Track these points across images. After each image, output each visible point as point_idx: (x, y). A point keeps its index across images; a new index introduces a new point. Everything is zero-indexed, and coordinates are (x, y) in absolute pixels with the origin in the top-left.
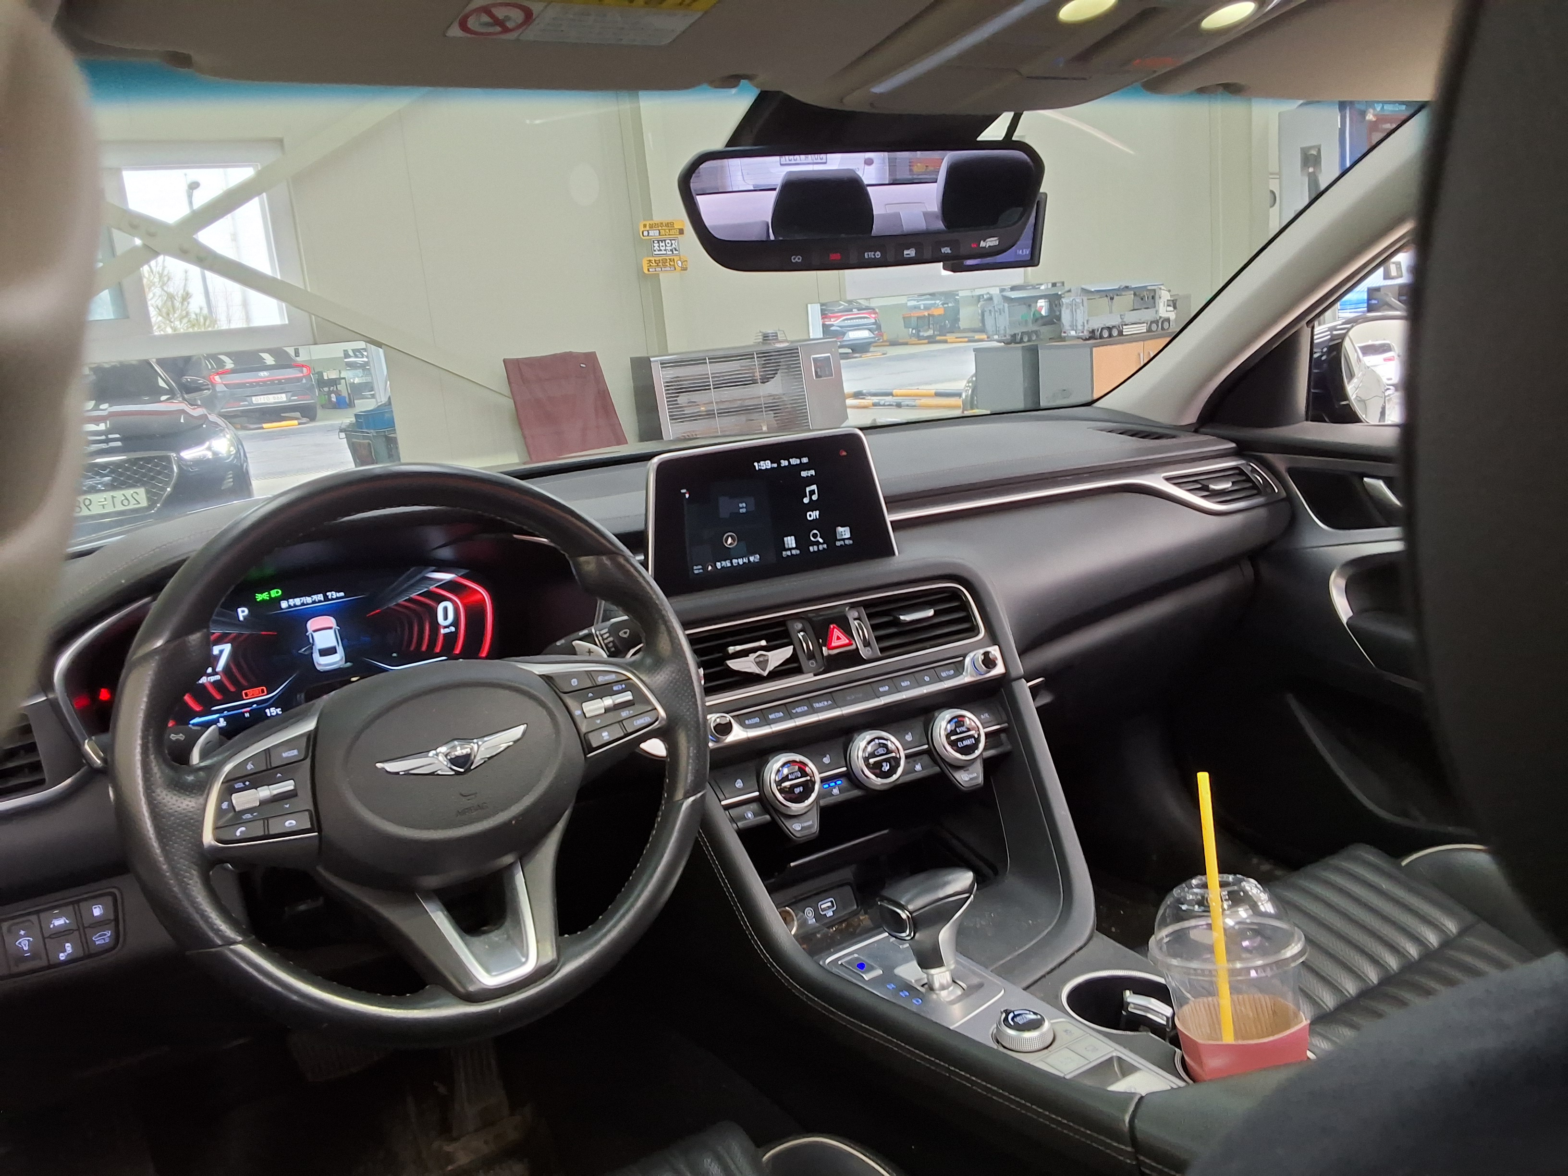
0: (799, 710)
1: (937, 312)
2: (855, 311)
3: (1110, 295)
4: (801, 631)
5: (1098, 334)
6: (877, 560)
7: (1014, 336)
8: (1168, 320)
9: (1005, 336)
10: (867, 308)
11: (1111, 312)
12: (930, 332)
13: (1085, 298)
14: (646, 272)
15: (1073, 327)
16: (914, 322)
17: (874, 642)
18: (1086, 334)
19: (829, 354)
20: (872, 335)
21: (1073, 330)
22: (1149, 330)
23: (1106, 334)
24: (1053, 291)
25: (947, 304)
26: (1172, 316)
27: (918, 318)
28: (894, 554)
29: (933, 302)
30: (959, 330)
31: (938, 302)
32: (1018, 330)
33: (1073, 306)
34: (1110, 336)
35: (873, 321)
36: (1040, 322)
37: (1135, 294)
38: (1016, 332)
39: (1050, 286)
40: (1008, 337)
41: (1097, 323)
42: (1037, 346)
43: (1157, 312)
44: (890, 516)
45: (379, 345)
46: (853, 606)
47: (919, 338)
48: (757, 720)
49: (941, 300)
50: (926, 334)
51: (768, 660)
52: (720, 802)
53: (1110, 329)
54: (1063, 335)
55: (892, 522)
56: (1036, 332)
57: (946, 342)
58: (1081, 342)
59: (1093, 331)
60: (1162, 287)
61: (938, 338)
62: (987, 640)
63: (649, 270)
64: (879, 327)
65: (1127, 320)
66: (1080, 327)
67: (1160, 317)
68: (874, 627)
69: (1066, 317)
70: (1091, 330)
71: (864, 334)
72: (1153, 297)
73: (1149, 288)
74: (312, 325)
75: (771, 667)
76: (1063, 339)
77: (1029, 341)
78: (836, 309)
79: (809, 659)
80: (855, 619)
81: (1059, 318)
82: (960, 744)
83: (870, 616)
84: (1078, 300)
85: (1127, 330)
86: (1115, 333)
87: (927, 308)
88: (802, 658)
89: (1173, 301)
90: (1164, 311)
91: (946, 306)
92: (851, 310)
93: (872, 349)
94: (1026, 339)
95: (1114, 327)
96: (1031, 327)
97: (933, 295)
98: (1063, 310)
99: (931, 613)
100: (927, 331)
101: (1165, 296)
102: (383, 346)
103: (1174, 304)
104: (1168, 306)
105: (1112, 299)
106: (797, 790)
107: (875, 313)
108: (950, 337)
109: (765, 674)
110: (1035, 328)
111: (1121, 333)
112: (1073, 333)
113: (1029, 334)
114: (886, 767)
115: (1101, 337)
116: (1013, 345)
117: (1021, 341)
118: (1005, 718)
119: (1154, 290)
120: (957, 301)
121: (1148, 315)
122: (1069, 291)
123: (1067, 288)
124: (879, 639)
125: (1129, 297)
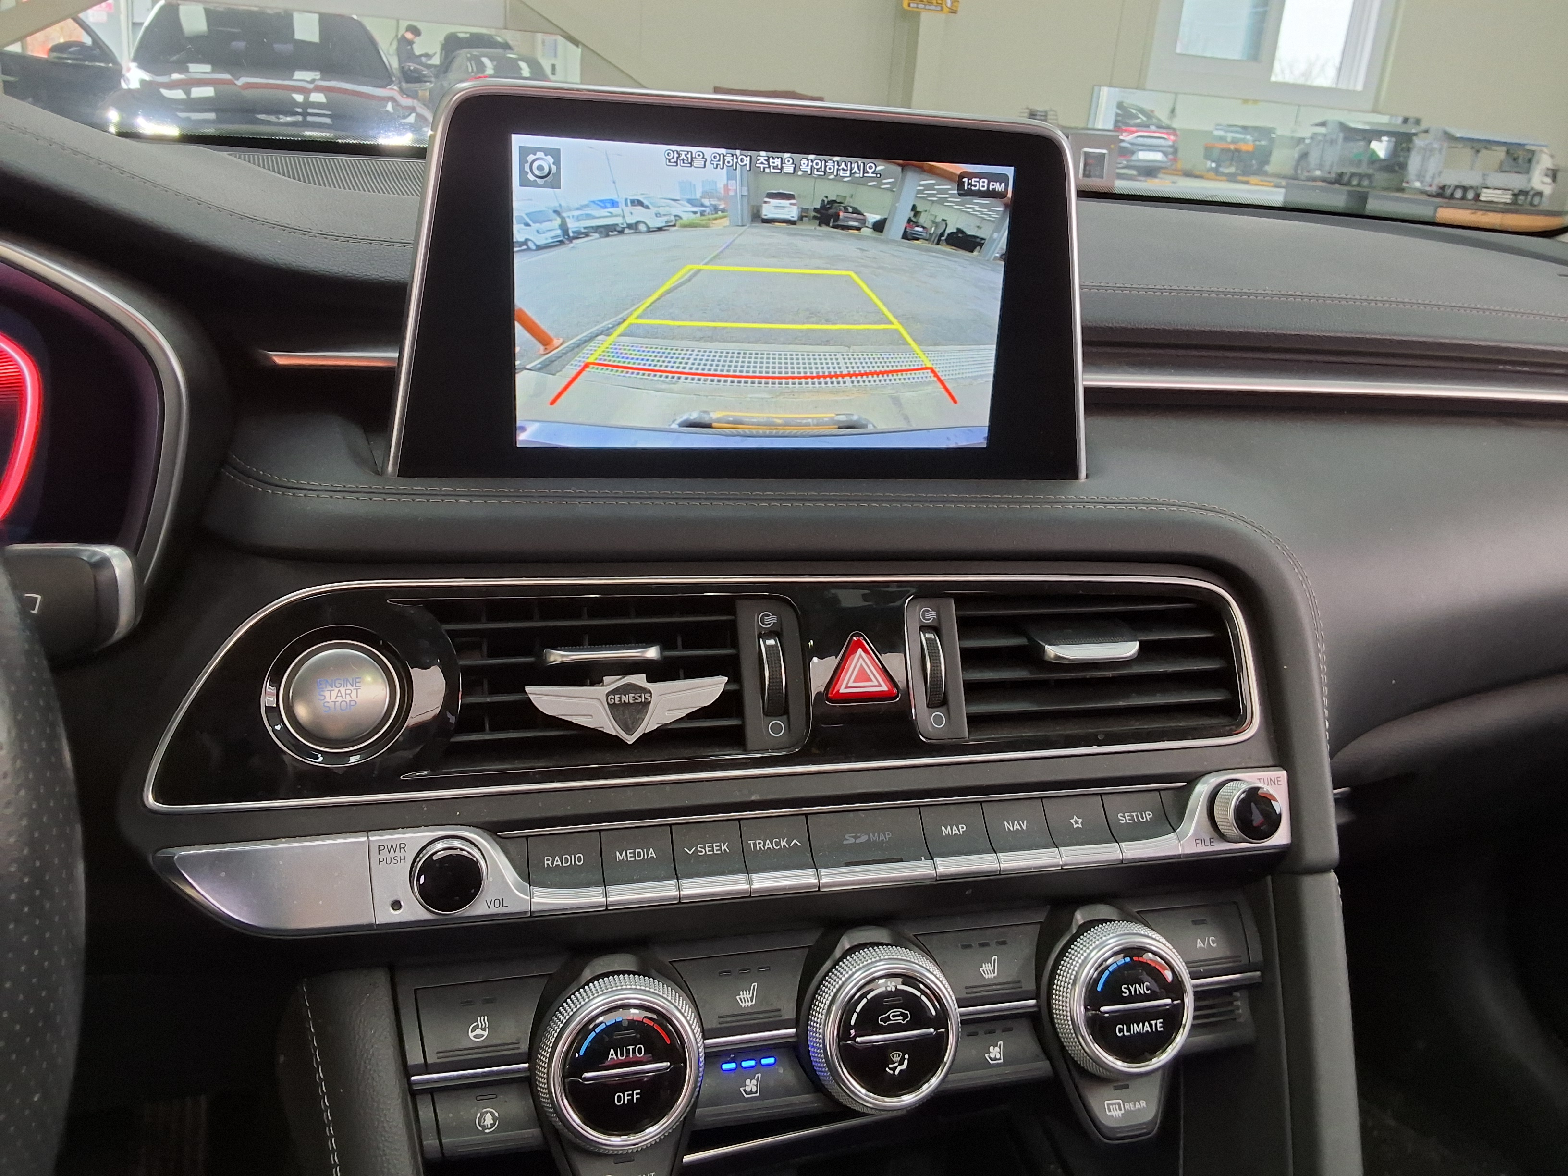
0: (705, 850)
1: (1244, 147)
2: (1153, 128)
3: (1478, 146)
4: (771, 634)
5: (1448, 192)
6: (1024, 483)
7: (1341, 175)
8: (1540, 194)
9: (1330, 173)
10: (1168, 127)
11: (1472, 168)
12: (1232, 170)
13: (1446, 145)
14: (905, 6)
15: (1420, 177)
16: (1216, 153)
17: (958, 696)
18: (1434, 189)
19: (1105, 151)
20: (1165, 159)
21: (1418, 180)
22: (1514, 202)
23: (1458, 194)
24: (1405, 129)
25: (1259, 141)
26: (1547, 190)
27: (1222, 150)
28: (1075, 476)
29: (1242, 136)
30: (1266, 174)
31: (1248, 137)
32: (1349, 170)
33: (1428, 151)
34: (1463, 198)
35: (1170, 143)
36: (1377, 165)
37: (1508, 152)
38: (1344, 170)
39: (1399, 121)
40: (1333, 175)
41: (1451, 178)
42: (1367, 193)
43: (1529, 180)
44: (1087, 376)
45: (576, 43)
46: (926, 592)
47: (1216, 171)
48: (578, 859)
49: (1252, 136)
50: (1226, 171)
51: (647, 704)
52: (408, 1076)
53: (1465, 189)
54: (1405, 185)
55: (1087, 390)
56: (1369, 177)
57: (1247, 183)
58: (1424, 197)
59: (1443, 188)
60: (1545, 149)
61: (1240, 178)
62: (1262, 752)
63: (909, 5)
64: (1175, 151)
65: (1489, 183)
66: (1428, 179)
67: (1532, 189)
68: (970, 658)
69: (1414, 163)
70: (1441, 185)
71: (1157, 156)
72: (1530, 161)
73: (1528, 147)
74: (505, 7)
75: (650, 723)
76: (1402, 190)
77: (1359, 185)
78: (1132, 122)
79: (769, 713)
80: (924, 628)
81: (1403, 166)
82: (1121, 1032)
83: (966, 626)
84: (1436, 145)
85: (1486, 195)
86: (1470, 195)
87: (1234, 141)
88: (753, 704)
89: (1553, 170)
90: (1539, 181)
91: (1257, 143)
92: (1148, 127)
93: (1161, 175)
94: (1355, 182)
95: (1471, 188)
96: (1363, 169)
97: (1245, 129)
98: (1414, 154)
99: (1128, 649)
100: (1229, 167)
101: (1545, 162)
102: (580, 46)
103: (1554, 174)
104: (1547, 175)
105: (1478, 151)
106: (623, 1098)
107: (1175, 135)
108: (1253, 179)
109: (630, 740)
110: (1370, 171)
111: (1477, 197)
112: (1417, 184)
113: (1361, 176)
114: (899, 1065)
115: (1452, 197)
116: (1337, 186)
117: (1348, 183)
118: (1257, 956)
119: (1533, 152)
120: (1272, 140)
121: (1517, 182)
122: (1427, 131)
123: (1424, 126)
124: (973, 690)
125: (1500, 154)
